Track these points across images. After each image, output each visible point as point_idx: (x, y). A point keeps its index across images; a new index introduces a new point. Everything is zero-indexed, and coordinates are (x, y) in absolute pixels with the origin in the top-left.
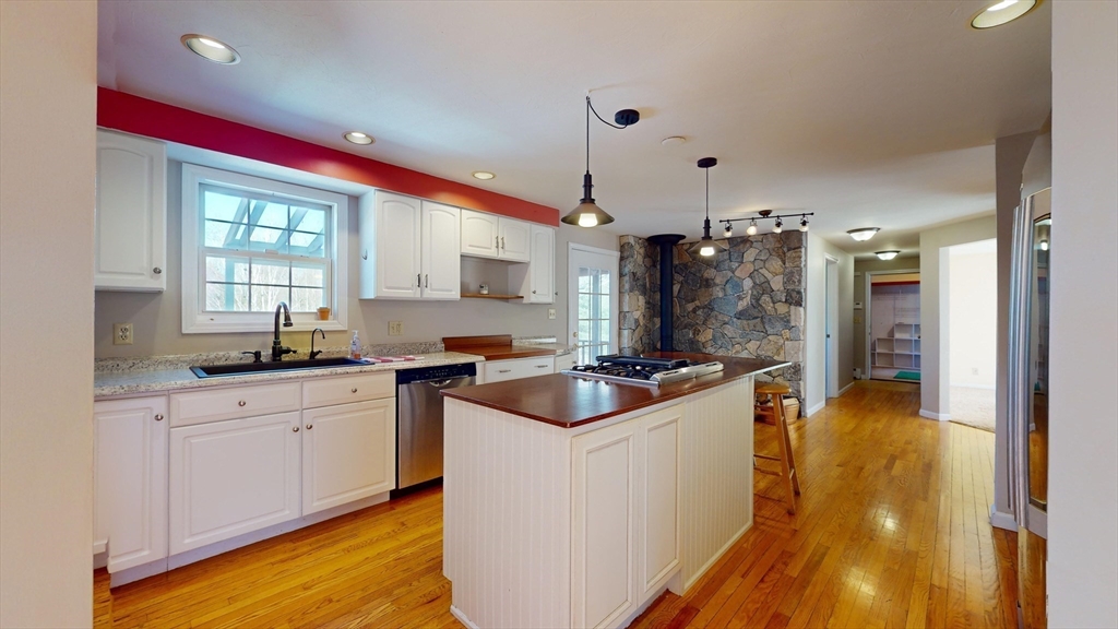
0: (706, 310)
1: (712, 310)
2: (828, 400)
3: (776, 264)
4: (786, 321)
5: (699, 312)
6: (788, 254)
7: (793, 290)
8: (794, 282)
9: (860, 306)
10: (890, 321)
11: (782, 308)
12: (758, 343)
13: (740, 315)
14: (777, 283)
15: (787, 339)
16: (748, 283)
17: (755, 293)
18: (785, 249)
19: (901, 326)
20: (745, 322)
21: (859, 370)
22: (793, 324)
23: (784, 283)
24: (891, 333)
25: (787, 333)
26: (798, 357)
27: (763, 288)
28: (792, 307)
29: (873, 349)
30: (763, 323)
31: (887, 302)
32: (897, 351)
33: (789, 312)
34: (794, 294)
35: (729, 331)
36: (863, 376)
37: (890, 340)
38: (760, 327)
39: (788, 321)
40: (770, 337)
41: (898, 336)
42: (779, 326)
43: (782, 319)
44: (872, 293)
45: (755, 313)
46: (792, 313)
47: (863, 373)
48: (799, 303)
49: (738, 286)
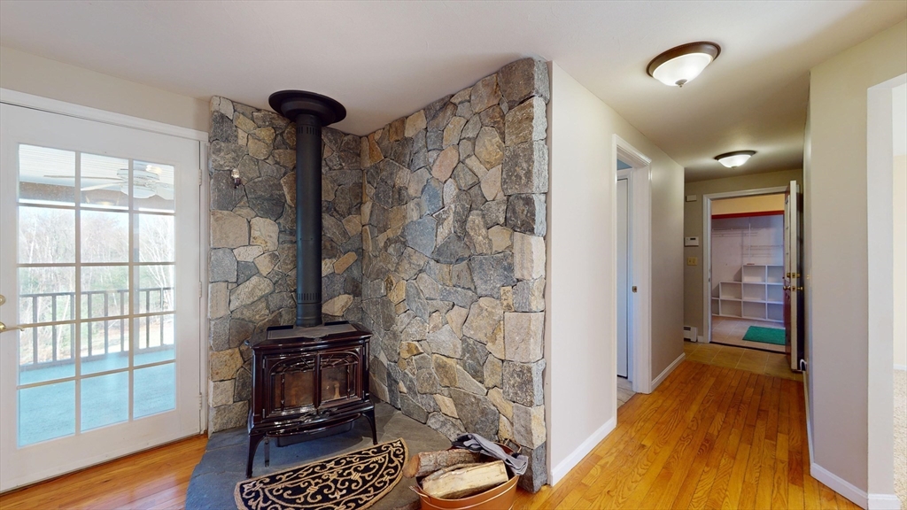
0: (398, 245)
1: (405, 244)
2: (628, 410)
3: (490, 143)
4: (506, 264)
5: (391, 250)
6: (509, 117)
7: (518, 197)
8: (518, 177)
9: (696, 243)
10: (737, 261)
11: (500, 238)
12: (464, 312)
13: (439, 255)
14: (492, 187)
15: (509, 308)
16: (450, 190)
17: (459, 209)
18: (504, 107)
19: (752, 268)
20: (445, 268)
21: (694, 330)
22: (517, 275)
23: (504, 182)
24: (739, 277)
25: (508, 294)
26: (527, 349)
27: (471, 197)
28: (518, 235)
29: (716, 294)
30: (471, 270)
31: (733, 239)
32: (746, 299)
33: (511, 247)
34: (520, 206)
35: (427, 284)
36: (700, 339)
37: (737, 284)
38: (465, 282)
39: (510, 268)
40: (483, 302)
41: (746, 279)
42: (495, 278)
43: (499, 261)
44: (714, 227)
45: (458, 248)
46: (516, 249)
47: (701, 333)
48: (528, 228)
49: (437, 197)
